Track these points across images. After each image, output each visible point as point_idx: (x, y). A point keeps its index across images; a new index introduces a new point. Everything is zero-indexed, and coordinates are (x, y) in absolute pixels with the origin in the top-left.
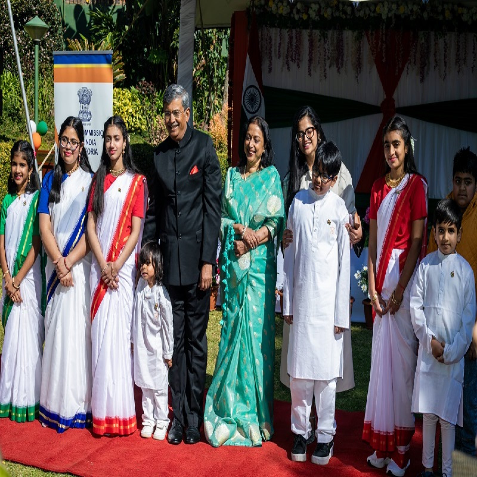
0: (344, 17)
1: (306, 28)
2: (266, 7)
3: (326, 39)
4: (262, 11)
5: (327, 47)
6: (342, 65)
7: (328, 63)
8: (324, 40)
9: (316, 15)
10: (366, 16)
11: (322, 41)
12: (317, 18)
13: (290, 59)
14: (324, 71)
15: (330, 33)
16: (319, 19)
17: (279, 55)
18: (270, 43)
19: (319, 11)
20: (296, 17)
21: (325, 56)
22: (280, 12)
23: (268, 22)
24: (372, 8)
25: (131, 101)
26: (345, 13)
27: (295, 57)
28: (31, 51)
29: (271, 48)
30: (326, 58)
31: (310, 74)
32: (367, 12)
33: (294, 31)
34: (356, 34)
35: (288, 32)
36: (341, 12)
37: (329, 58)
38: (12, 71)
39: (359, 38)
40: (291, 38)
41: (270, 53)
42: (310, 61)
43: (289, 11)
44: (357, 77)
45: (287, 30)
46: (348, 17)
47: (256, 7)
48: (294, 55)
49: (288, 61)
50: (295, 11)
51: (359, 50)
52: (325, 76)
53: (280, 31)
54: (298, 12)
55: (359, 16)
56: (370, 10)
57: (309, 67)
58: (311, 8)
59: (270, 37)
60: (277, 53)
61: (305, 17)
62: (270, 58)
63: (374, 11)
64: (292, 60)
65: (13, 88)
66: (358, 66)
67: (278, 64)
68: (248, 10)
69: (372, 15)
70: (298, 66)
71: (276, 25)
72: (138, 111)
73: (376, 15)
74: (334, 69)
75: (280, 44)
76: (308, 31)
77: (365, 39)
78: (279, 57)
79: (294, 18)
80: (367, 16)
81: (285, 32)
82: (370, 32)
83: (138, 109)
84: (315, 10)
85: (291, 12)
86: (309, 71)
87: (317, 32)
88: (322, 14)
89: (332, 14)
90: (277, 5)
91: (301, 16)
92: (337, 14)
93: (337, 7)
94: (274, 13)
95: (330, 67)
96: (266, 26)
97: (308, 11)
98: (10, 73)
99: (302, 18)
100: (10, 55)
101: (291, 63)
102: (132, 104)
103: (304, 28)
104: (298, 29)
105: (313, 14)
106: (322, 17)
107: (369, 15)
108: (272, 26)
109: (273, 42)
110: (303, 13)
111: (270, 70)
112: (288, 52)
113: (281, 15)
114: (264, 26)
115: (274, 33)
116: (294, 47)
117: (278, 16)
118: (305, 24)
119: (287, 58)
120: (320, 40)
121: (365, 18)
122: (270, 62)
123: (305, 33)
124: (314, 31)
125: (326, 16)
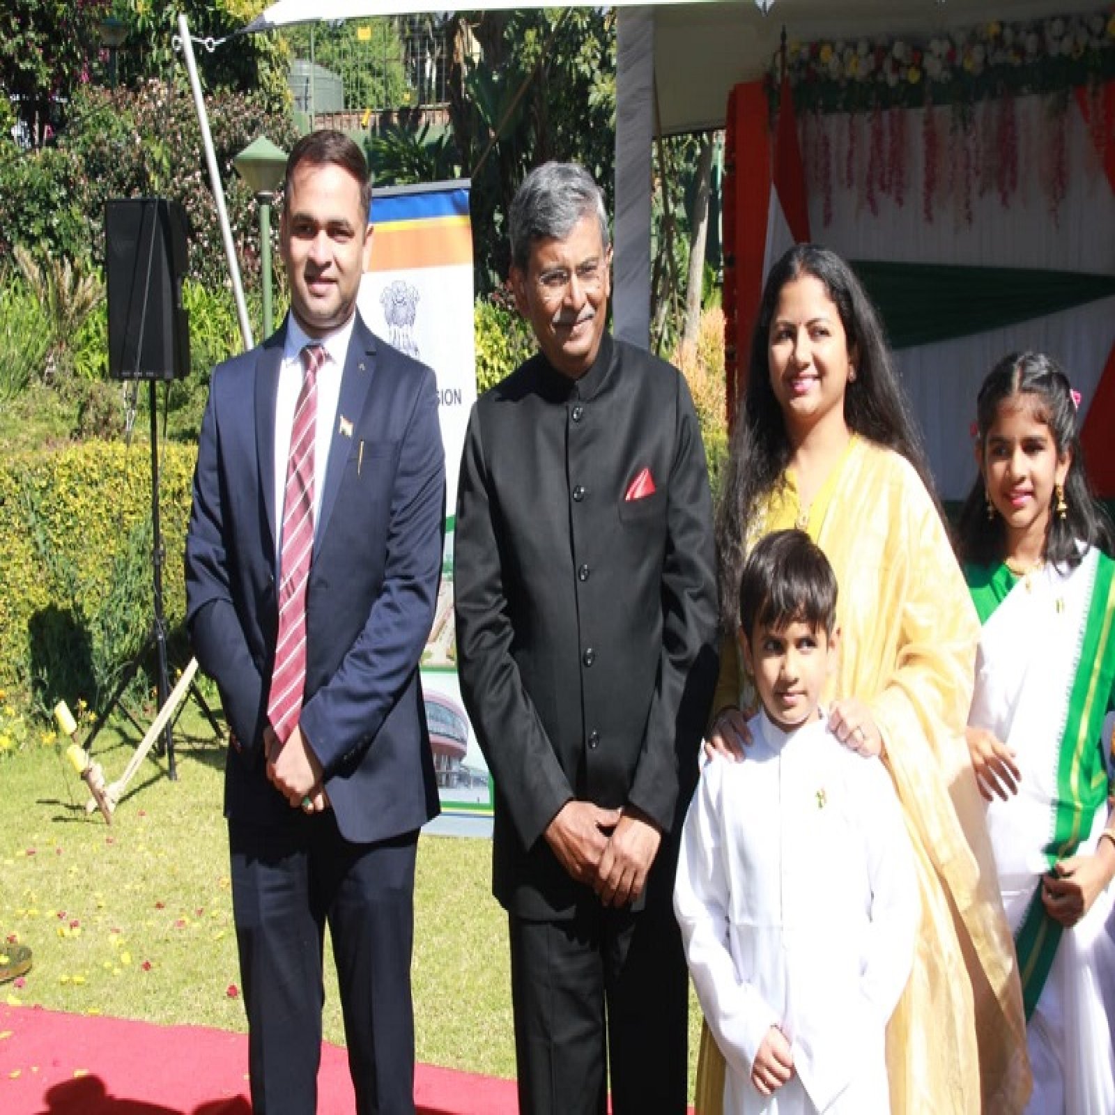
0: (1017, 61)
1: (918, 103)
2: (813, 65)
3: (969, 127)
4: (803, 75)
5: (972, 147)
6: (1014, 184)
7: (976, 185)
8: (965, 129)
9: (944, 68)
10: (1078, 51)
11: (960, 131)
12: (947, 75)
13: (876, 186)
14: (967, 205)
15: (980, 108)
16: (949, 76)
17: (850, 177)
18: (827, 152)
19: (951, 55)
20: (892, 80)
21: (967, 166)
22: (848, 74)
23: (821, 103)
24: (1097, 26)
25: (480, 330)
26: (1020, 50)
27: (890, 180)
28: (246, 236)
29: (828, 164)
30: (972, 172)
31: (930, 218)
32: (1083, 39)
33: (886, 115)
34: (1051, 98)
35: (870, 120)
36: (1011, 52)
37: (977, 173)
38: (204, 284)
39: (1059, 111)
40: (878, 134)
41: (827, 175)
42: (930, 184)
43: (873, 67)
44: (1054, 210)
45: (869, 114)
46: (1029, 61)
47: (791, 68)
48: (887, 177)
49: (871, 191)
50: (887, 65)
51: (1058, 143)
52: (969, 218)
53: (851, 122)
54: (897, 66)
55: (1060, 54)
56: (1090, 31)
57: (928, 200)
58: (930, 52)
59: (825, 138)
60: (844, 175)
61: (914, 77)
62: (828, 189)
63: (1101, 35)
64: (883, 188)
65: (208, 322)
66: (1059, 180)
67: (847, 200)
68: (769, 77)
69: (1095, 44)
70: (900, 201)
71: (840, 106)
72: (497, 352)
73: (1106, 43)
74: (994, 197)
75: (851, 153)
76: (923, 110)
77: (1075, 109)
78: (849, 186)
79: (885, 84)
80: (1082, 51)
81: (864, 122)
82: (1090, 89)
83: (495, 347)
84: (940, 56)
85: (879, 68)
86: (928, 211)
87: (944, 112)
88: (958, 62)
89: (985, 61)
90: (841, 56)
91: (903, 77)
92: (999, 57)
93: (999, 39)
94: (834, 77)
95: (981, 194)
96: (815, 112)
97: (921, 59)
98: (200, 288)
99: (906, 82)
100: (198, 248)
101: (880, 196)
102: (482, 338)
103: (910, 106)
104: (896, 110)
105: (934, 67)
106: (958, 72)
107: (1087, 48)
108: (829, 109)
109: (832, 151)
110: (909, 67)
111: (828, 218)
112: (871, 168)
113: (851, 81)
114: (809, 112)
115: (835, 127)
116: (886, 156)
117: (843, 84)
118: (914, 95)
119: (870, 182)
120: (954, 129)
121: (1075, 57)
122: (828, 199)
123: (916, 118)
124: (938, 109)
125: (968, 66)
